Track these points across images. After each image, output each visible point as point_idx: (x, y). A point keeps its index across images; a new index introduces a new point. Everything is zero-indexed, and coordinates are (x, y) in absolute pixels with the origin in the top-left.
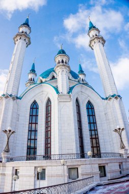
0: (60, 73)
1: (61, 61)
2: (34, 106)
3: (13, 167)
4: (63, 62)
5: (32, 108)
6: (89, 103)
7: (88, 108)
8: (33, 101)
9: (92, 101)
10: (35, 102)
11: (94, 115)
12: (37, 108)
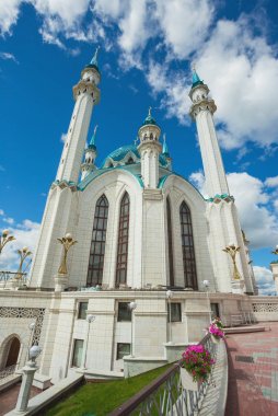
0: (147, 155)
1: (148, 136)
2: (103, 203)
3: (76, 300)
4: (151, 137)
5: (98, 206)
6: (184, 204)
7: (181, 213)
8: (100, 194)
9: (188, 202)
10: (103, 198)
11: (190, 224)
12: (106, 207)
